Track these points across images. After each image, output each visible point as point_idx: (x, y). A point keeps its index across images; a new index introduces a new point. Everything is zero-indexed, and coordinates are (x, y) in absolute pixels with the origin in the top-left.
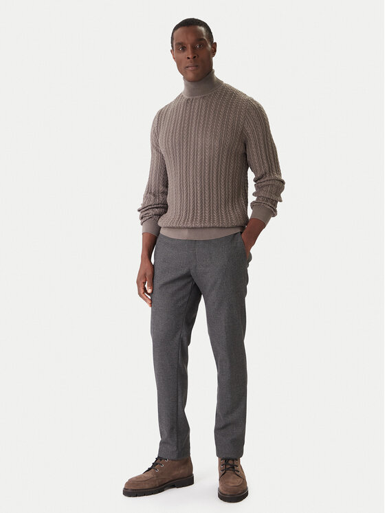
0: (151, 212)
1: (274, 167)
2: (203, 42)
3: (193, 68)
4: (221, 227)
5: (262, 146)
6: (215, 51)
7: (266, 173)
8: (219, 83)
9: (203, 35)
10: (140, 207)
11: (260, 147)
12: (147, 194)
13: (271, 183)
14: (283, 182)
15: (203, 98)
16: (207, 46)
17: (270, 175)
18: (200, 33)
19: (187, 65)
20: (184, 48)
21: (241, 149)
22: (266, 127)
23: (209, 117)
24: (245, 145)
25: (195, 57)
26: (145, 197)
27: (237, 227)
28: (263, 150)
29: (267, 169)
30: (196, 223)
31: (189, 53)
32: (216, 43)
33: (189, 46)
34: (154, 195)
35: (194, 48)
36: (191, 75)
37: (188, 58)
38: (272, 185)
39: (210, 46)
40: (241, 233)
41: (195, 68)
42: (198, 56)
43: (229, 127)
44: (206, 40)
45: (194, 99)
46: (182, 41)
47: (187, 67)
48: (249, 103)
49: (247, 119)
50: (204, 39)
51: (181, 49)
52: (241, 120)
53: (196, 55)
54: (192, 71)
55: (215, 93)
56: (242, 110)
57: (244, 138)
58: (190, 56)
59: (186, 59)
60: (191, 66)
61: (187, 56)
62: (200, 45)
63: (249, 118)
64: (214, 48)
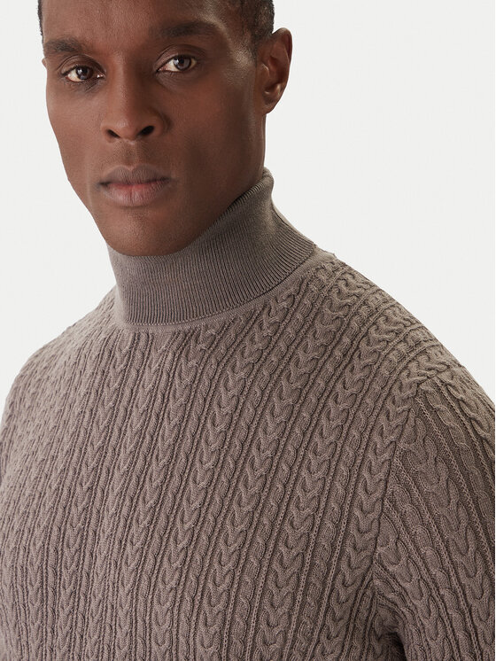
2: (194, 40)
3: (137, 194)
16: (230, 60)
19: (106, 174)
20: (92, 71)
25: (147, 131)
32: (285, 38)
33: (118, 65)
35: (143, 76)
36: (128, 227)
37: (112, 134)
39: (242, 58)
41: (144, 190)
42: (167, 122)
43: (283, 549)
44: (222, 27)
45: (142, 343)
46: (77, 35)
47: (105, 184)
48: (420, 414)
49: (395, 517)
50: (211, 29)
51: (73, 76)
52: (357, 513)
53: (152, 120)
54: (126, 208)
55: (254, 319)
56: (370, 455)
57: (383, 612)
58: (120, 126)
59: (104, 138)
60: (126, 184)
61: (104, 124)
62: (181, 59)
63: (408, 508)
64: (274, 61)
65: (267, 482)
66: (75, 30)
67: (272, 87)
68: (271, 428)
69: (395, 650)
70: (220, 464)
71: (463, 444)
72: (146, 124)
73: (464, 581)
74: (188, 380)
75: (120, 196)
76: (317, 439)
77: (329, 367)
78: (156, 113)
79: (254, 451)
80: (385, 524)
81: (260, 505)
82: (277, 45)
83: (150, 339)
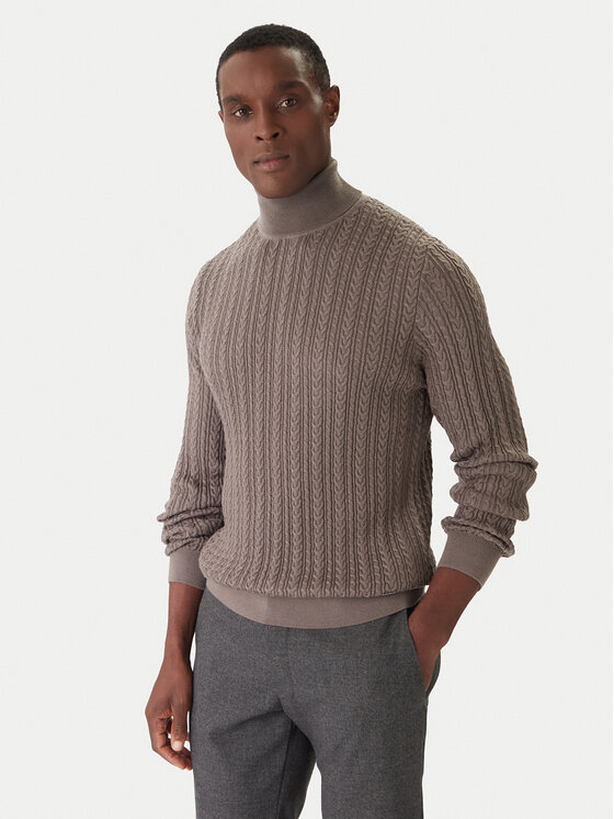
0: (187, 530)
1: (503, 425)
2: (296, 91)
3: (273, 165)
4: (355, 598)
5: (469, 373)
6: (336, 109)
7: (480, 444)
8: (351, 195)
9: (297, 73)
10: (163, 510)
11: (463, 376)
12: (178, 480)
13: (495, 470)
14: (531, 465)
15: (307, 240)
16: (312, 100)
17: (493, 449)
18: (289, 67)
19: (257, 158)
20: (247, 110)
21: (412, 383)
22: (477, 322)
23: (320, 297)
24: (422, 369)
25: (276, 135)
26: (175, 487)
27: (397, 594)
28: (471, 384)
29: (485, 434)
30: (286, 585)
31: (258, 126)
32: (336, 89)
33: (260, 105)
34: (197, 484)
35: (272, 110)
36: (269, 183)
37: (259, 139)
38: (499, 478)
39: (317, 99)
40: (410, 611)
41: (277, 163)
42: (285, 131)
43: (373, 325)
44: (307, 84)
45: (283, 244)
46: (239, 92)
47: (257, 162)
48: (430, 258)
49: (423, 304)
50: (301, 84)
51: (238, 114)
52: (406, 305)
53: (278, 130)
54: (268, 172)
55: (339, 227)
56: (409, 278)
57: (417, 353)
58: (263, 133)
59: (254, 141)
60: (268, 161)
61: (255, 134)
62: (289, 101)
63: (429, 300)
64: (332, 101)
65: (361, 297)
66: (237, 90)
67: (332, 114)
68: (358, 274)
69: (421, 372)
70: (336, 293)
71: (451, 269)
72: (275, 132)
73: (455, 330)
74: (312, 257)
75: (265, 167)
76: (382, 275)
77: (382, 244)
78: (279, 127)
79: (352, 285)
80: (419, 309)
81: (359, 308)
82: (333, 93)
83: (288, 242)
